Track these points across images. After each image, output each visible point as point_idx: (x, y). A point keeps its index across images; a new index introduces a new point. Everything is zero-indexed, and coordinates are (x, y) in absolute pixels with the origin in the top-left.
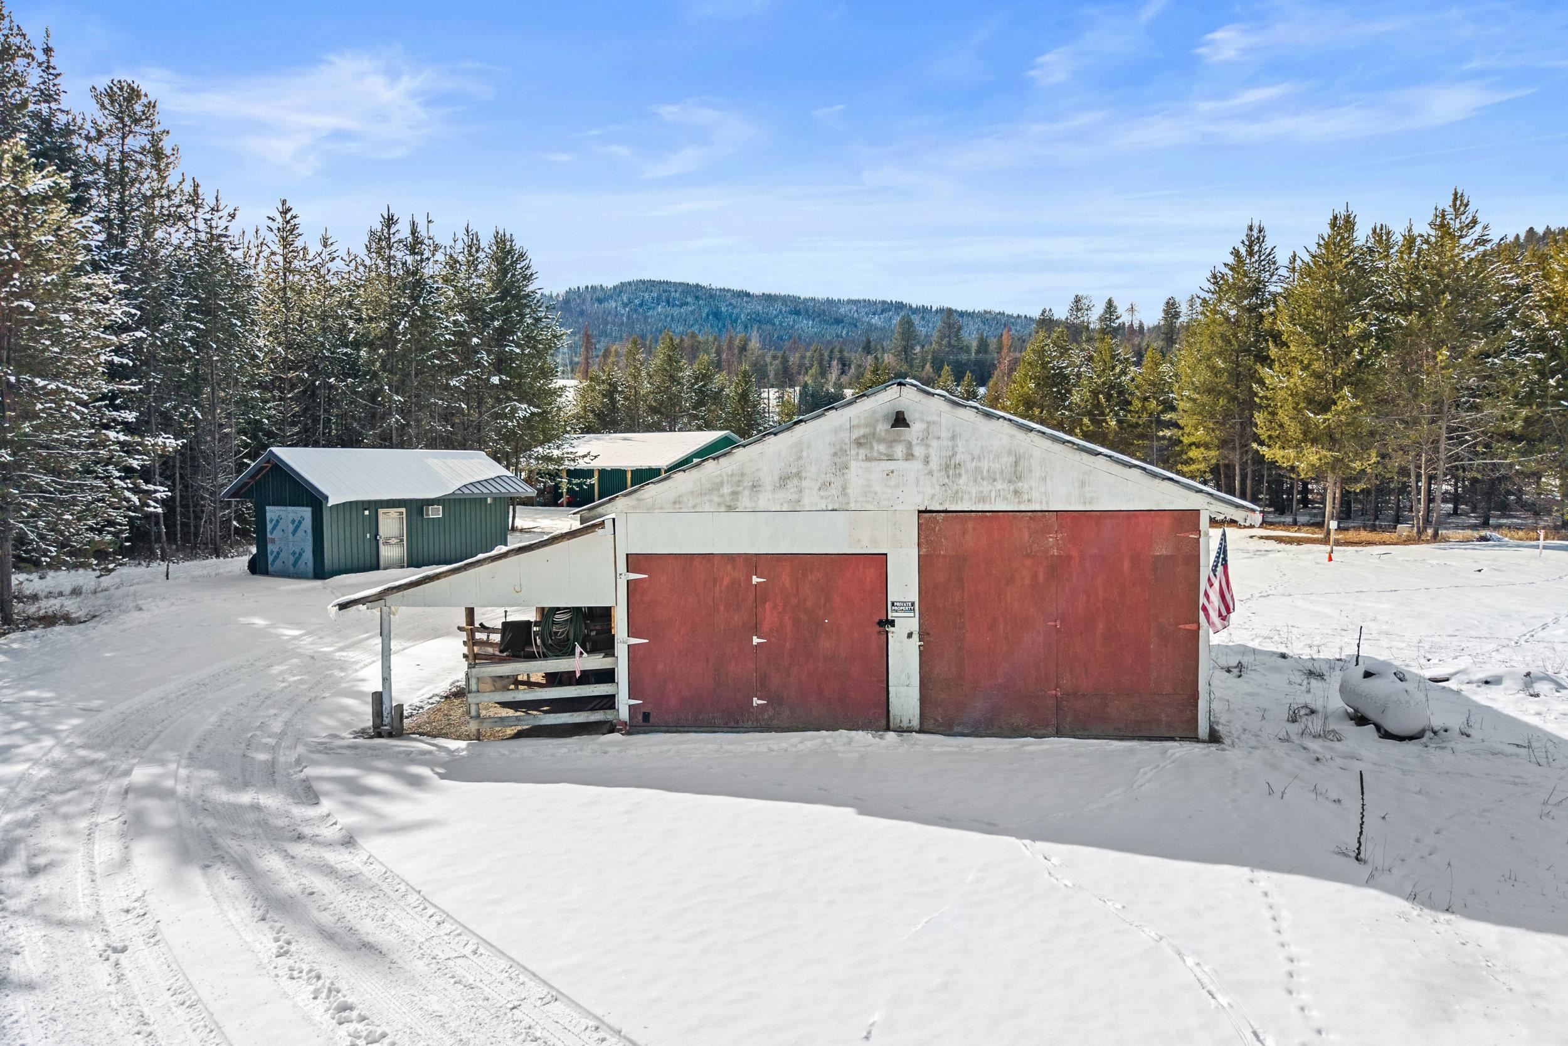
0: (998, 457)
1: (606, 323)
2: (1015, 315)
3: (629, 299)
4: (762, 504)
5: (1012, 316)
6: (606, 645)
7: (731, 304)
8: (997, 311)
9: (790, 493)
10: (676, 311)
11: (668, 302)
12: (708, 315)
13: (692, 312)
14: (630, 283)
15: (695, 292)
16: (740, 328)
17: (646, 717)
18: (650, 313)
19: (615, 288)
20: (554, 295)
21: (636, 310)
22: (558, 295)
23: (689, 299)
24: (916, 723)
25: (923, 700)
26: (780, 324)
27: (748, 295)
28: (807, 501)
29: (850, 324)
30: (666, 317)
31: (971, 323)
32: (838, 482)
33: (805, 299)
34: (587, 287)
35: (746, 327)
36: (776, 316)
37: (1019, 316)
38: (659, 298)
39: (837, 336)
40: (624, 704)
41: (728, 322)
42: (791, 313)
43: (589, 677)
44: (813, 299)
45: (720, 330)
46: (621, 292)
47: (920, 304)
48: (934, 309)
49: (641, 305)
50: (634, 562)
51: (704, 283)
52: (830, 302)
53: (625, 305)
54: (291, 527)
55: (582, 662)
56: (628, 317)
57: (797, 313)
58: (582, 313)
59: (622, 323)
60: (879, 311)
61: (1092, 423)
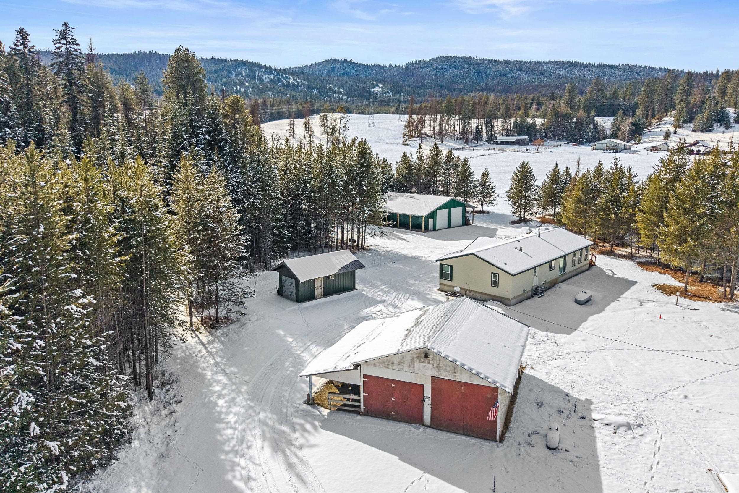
0: (450, 367)
1: (424, 80)
2: (643, 66)
3: (436, 66)
4: (394, 368)
5: (641, 67)
6: (359, 394)
7: (486, 67)
8: (633, 64)
9: (401, 367)
10: (459, 72)
11: (455, 67)
12: (474, 73)
13: (467, 72)
14: (437, 58)
15: (468, 61)
16: (490, 79)
17: (367, 412)
18: (446, 73)
19: (430, 61)
20: (401, 66)
21: (439, 72)
22: (403, 66)
23: (466, 66)
24: (429, 425)
25: (431, 420)
26: (511, 77)
27: (495, 61)
28: (405, 369)
29: (549, 75)
30: (454, 75)
31: (616, 72)
32: (412, 366)
33: (525, 62)
34: (416, 61)
35: (493, 79)
36: (509, 72)
37: (645, 67)
38: (451, 65)
39: (541, 82)
40: (363, 408)
41: (484, 76)
42: (517, 70)
43: (354, 400)
44: (530, 62)
45: (480, 81)
46: (432, 63)
47: (588, 62)
48: (596, 65)
49: (442, 69)
50: (365, 376)
51: (473, 56)
52: (539, 63)
53: (434, 70)
54: (290, 284)
55: (353, 396)
56: (436, 76)
57: (521, 70)
58: (414, 75)
59: (432, 79)
60: (565, 67)
61: (605, 214)
